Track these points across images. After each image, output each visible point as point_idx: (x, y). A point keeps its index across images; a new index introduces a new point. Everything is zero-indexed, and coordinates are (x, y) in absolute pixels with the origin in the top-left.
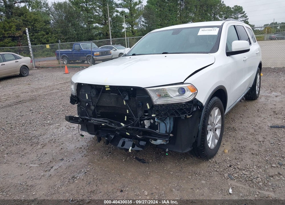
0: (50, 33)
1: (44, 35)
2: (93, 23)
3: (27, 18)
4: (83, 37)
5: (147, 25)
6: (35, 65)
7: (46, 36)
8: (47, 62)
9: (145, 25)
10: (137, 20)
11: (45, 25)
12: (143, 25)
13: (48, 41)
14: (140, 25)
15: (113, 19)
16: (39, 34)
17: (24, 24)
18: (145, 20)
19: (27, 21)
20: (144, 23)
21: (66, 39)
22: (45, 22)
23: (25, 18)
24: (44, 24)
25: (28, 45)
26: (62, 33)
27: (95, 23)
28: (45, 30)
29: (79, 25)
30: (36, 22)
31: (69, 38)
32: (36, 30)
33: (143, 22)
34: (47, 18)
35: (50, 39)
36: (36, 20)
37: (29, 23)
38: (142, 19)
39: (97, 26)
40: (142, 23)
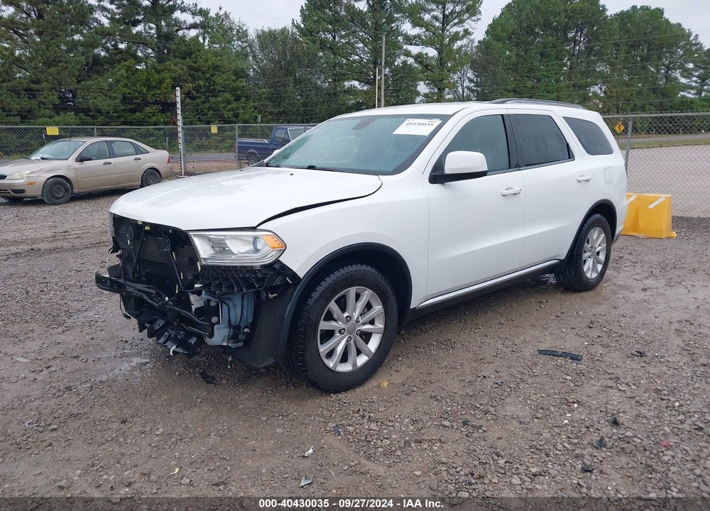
0: (243, 99)
1: (229, 102)
2: (344, 80)
3: (198, 64)
4: (318, 111)
5: (479, 89)
6: (185, 169)
7: (234, 105)
8: (220, 163)
9: (474, 90)
10: (456, 77)
11: (234, 81)
12: (468, 88)
13: (237, 116)
14: (460, 89)
15: (395, 71)
16: (219, 99)
17: (190, 75)
18: (477, 76)
19: (197, 70)
20: (473, 85)
21: (277, 114)
22: (236, 73)
23: (195, 63)
24: (234, 78)
25: (175, 124)
26: (270, 99)
27: (349, 79)
28: (233, 90)
29: (311, 83)
30: (216, 73)
31: (284, 112)
32: (214, 89)
33: (471, 81)
34: (241, 64)
35: (241, 111)
36: (216, 68)
37: (200, 74)
38: (468, 75)
39: (354, 87)
40: (466, 83)
